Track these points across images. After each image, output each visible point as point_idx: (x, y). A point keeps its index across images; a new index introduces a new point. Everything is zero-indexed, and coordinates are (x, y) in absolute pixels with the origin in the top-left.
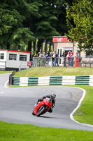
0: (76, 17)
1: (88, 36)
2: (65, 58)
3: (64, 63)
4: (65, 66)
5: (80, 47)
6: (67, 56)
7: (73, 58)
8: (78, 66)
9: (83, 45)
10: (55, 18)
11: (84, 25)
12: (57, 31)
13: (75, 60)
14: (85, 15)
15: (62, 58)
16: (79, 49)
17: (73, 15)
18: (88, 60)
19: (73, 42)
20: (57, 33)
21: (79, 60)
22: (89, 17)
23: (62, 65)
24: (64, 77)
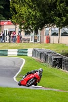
0: (17, 7)
1: (26, 20)
2: (10, 37)
3: (9, 40)
4: (10, 42)
5: (21, 28)
6: (11, 35)
7: (16, 36)
8: (19, 42)
9: (23, 26)
10: (2, 7)
11: (23, 13)
12: (4, 16)
13: (17, 38)
14: (24, 5)
15: (8, 37)
16: (20, 30)
17: (15, 5)
18: (26, 37)
19: (15, 25)
20: (4, 18)
21: (20, 38)
22: (27, 6)
23: (7, 41)
24: (9, 50)
